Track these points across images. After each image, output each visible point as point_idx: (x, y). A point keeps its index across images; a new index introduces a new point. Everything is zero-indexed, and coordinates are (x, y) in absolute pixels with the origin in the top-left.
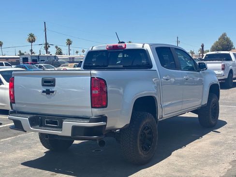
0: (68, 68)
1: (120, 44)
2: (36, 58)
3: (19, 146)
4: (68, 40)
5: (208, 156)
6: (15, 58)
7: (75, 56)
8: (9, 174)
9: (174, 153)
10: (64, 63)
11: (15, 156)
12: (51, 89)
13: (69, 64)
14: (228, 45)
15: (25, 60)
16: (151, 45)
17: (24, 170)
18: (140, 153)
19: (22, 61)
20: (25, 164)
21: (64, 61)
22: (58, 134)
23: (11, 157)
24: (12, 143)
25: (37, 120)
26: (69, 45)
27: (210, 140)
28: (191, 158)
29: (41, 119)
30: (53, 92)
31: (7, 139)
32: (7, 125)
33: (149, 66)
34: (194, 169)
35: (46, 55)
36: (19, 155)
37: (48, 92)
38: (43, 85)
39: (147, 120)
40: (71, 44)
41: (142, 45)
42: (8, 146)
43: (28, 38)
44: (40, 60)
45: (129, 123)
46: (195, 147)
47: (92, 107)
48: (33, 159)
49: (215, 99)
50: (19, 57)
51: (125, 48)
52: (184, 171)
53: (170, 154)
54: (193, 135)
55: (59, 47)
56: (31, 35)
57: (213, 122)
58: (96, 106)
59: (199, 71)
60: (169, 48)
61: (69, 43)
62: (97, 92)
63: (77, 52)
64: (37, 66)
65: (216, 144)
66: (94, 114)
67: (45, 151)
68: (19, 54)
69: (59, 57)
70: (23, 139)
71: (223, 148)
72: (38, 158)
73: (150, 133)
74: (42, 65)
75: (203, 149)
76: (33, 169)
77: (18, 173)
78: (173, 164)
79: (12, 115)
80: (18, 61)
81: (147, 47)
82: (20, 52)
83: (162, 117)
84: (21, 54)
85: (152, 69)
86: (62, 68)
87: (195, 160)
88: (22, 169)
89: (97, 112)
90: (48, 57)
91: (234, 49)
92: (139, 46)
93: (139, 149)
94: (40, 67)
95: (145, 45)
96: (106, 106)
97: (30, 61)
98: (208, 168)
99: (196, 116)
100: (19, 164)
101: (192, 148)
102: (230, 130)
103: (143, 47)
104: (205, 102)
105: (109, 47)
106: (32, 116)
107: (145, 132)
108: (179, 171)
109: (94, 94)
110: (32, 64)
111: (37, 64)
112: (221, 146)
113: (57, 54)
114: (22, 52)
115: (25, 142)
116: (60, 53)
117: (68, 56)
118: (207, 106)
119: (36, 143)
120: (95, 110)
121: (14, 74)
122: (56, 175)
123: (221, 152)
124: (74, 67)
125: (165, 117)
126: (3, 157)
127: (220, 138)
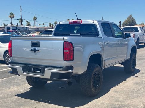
0: (35, 35)
1: (78, 21)
2: (15, 28)
3: (13, 84)
4: (34, 17)
5: (133, 92)
6: (2, 28)
7: (39, 27)
8: (8, 102)
9: (112, 89)
10: (33, 31)
11: (11, 90)
12: (37, 48)
13: (37, 32)
14: (133, 22)
15: (8, 29)
16: (98, 22)
17: (18, 100)
18: (92, 89)
19: (6, 29)
20: (18, 95)
21: (33, 30)
23: (8, 90)
24: (8, 81)
25: (27, 68)
26: (35, 20)
27: (132, 81)
28: (123, 93)
29: (30, 68)
30: (38, 50)
31: (4, 79)
32: (3, 70)
33: (97, 34)
34: (126, 100)
35: (21, 26)
36: (13, 90)
37: (35, 50)
39: (97, 69)
40: (36, 19)
41: (93, 21)
42: (5, 84)
43: (9, 16)
44: (17, 29)
45: (86, 71)
46: (124, 86)
47: (64, 61)
48: (23, 92)
49: (134, 56)
50: (4, 27)
51: (82, 23)
52: (120, 101)
53: (109, 90)
54: (121, 78)
55: (28, 21)
56: (12, 14)
57: (133, 70)
58: (66, 60)
59: (125, 38)
60: (109, 23)
61: (35, 19)
62: (67, 51)
63: (40, 25)
64: (16, 33)
65: (136, 84)
66: (65, 65)
67: (30, 87)
68: (3, 25)
69: (29, 28)
70: (14, 79)
71: (141, 86)
72: (26, 92)
73: (98, 77)
74: (19, 32)
75: (129, 87)
76: (24, 99)
77: (15, 101)
78: (112, 97)
79: (11, 64)
80: (4, 29)
81: (96, 23)
82: (4, 24)
83: (104, 67)
84: (5, 25)
85: (99, 37)
86: (32, 34)
87: (126, 94)
88: (17, 99)
89: (67, 63)
90: (23, 27)
91: (136, 25)
92: (91, 22)
93: (92, 87)
94: (18, 34)
95: (95, 21)
96: (73, 60)
97: (11, 30)
98: (134, 99)
99: (122, 66)
100: (14, 95)
101: (122, 86)
102: (143, 75)
103: (93, 22)
104: (129, 57)
105: (71, 22)
106: (24, 65)
107: (95, 76)
108: (117, 101)
109: (65, 52)
110: (13, 31)
111: (15, 31)
112: (140, 85)
113: (27, 25)
114: (5, 24)
115: (16, 81)
116: (29, 25)
117: (34, 27)
118: (130, 60)
119: (23, 82)
120: (66, 62)
121: (12, 38)
122: (39, 103)
123: (140, 89)
124: (40, 34)
125: (106, 67)
126: (3, 91)
127: (138, 80)
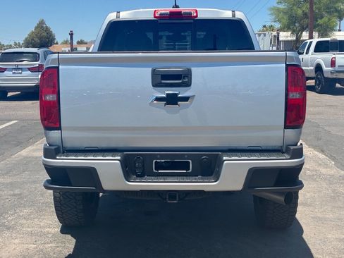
14: (48, 38)
22: (206, 189)
29: (143, 161)
30: (186, 99)
37: (172, 100)
38: (156, 85)
41: (231, 13)
58: (293, 124)
103: (234, 16)
105: (160, 14)
